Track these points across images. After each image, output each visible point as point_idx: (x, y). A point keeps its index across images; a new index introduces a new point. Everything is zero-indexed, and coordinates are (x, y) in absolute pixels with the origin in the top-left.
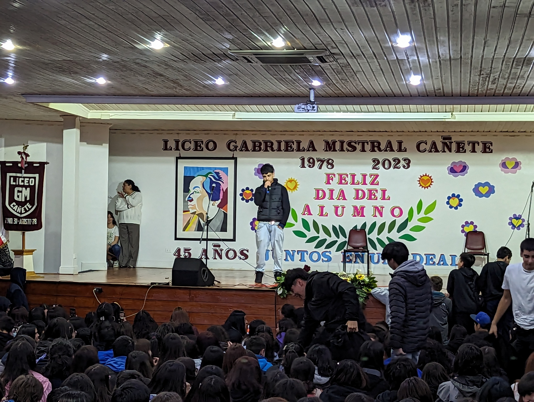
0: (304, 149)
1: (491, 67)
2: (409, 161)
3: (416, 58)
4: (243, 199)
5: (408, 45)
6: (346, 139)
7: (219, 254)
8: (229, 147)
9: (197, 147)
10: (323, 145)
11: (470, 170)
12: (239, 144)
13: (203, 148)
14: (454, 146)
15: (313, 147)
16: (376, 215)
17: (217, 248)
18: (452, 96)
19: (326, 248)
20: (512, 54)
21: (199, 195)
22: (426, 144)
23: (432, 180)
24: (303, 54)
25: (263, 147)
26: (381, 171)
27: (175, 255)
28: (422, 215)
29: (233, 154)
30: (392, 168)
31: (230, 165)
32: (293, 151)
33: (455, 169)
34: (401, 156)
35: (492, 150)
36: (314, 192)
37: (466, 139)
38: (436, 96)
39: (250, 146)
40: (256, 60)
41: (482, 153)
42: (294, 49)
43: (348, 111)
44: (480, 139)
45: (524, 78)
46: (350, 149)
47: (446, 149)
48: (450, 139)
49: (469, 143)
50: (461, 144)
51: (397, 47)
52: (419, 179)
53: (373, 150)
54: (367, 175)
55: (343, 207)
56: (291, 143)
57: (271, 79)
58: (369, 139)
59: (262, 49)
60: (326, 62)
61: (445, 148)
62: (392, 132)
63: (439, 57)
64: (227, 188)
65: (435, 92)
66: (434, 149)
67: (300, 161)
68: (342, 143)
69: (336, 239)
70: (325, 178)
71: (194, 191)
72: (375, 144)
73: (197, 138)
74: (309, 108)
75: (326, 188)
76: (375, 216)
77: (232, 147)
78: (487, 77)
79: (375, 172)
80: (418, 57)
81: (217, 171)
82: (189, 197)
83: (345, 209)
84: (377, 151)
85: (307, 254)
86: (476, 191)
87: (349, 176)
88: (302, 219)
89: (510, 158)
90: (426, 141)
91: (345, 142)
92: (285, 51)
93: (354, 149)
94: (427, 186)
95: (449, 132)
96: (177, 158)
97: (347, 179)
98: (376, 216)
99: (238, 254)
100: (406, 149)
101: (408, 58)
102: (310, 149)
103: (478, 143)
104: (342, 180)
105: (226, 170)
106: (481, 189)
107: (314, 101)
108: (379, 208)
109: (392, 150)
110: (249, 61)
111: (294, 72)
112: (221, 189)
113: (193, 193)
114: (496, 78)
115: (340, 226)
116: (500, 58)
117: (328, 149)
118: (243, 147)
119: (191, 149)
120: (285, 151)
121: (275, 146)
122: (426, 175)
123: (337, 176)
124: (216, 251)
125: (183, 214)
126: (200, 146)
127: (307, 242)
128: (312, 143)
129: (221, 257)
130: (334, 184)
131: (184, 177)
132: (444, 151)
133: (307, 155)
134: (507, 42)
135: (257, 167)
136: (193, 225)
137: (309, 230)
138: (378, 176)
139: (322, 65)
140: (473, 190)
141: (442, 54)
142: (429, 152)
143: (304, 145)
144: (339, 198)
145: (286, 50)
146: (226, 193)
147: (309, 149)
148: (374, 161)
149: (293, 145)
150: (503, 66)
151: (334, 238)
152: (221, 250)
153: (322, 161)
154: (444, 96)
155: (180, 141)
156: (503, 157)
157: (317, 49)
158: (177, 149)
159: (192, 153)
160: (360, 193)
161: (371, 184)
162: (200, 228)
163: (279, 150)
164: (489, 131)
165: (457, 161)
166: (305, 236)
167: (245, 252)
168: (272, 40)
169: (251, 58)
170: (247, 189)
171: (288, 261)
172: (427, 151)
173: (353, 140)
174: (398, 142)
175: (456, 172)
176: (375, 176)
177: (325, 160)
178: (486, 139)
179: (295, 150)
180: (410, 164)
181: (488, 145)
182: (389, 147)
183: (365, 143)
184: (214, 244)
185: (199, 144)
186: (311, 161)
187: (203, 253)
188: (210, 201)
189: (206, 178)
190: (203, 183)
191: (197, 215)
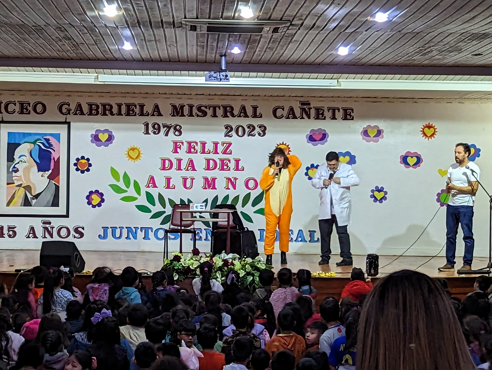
0: (148, 113)
2: (265, 128)
4: (77, 170)
6: (196, 103)
7: (49, 232)
8: (61, 111)
9: (23, 109)
10: (170, 109)
11: (330, 138)
12: (73, 107)
13: (30, 111)
14: (313, 113)
15: (159, 111)
16: (229, 188)
17: (47, 226)
21: (26, 164)
22: (283, 109)
23: (290, 150)
25: (100, 110)
26: (234, 138)
29: (66, 119)
30: (246, 135)
31: (62, 130)
32: (135, 115)
33: (314, 137)
34: (256, 122)
35: (353, 117)
36: (160, 162)
37: (325, 105)
39: (86, 109)
41: (343, 120)
44: (341, 105)
46: (200, 114)
47: (304, 116)
48: (309, 104)
49: (329, 109)
50: (320, 110)
53: (225, 116)
54: (219, 143)
55: (192, 179)
56: (133, 107)
58: (220, 103)
61: (304, 114)
62: (247, 96)
64: (59, 157)
66: (291, 115)
67: (143, 127)
68: (191, 107)
70: (171, 146)
71: (19, 160)
72: (228, 108)
73: (23, 99)
75: (173, 157)
76: (228, 189)
77: (64, 111)
79: (228, 139)
81: (47, 137)
82: (14, 167)
83: (194, 180)
84: (230, 117)
85: (152, 231)
87: (199, 144)
88: (146, 192)
89: (372, 126)
90: (283, 106)
91: (194, 106)
93: (205, 114)
95: (308, 96)
97: (196, 147)
98: (229, 189)
99: (72, 232)
100: (261, 115)
102: (155, 113)
103: (339, 110)
104: (190, 149)
105: (57, 137)
108: (233, 179)
109: (246, 116)
112: (52, 158)
113: (18, 163)
115: (189, 200)
117: (175, 114)
118: (77, 110)
119: (16, 112)
120: (126, 115)
121: (115, 110)
122: (283, 144)
123: (185, 144)
124: (46, 229)
125: (7, 187)
126: (26, 109)
127: (152, 217)
129: (51, 236)
130: (183, 154)
131: (8, 143)
132: (303, 118)
133: (151, 120)
135: (94, 134)
136: (19, 199)
137: (154, 205)
138: (231, 144)
142: (286, 118)
143: (149, 108)
144: (188, 168)
146: (57, 163)
148: (226, 128)
149: (136, 108)
152: (52, 228)
153: (169, 127)
155: (2, 103)
156: (365, 124)
159: (17, 117)
160: (212, 163)
161: (224, 153)
162: (27, 203)
163: (120, 114)
164: (351, 97)
165: (316, 129)
166: (150, 211)
167: (80, 229)
170: (83, 158)
171: (130, 239)
172: (284, 117)
173: (204, 104)
174: (253, 107)
175: (316, 141)
176: (228, 145)
177: (172, 126)
178: (346, 105)
179: (138, 114)
180: (266, 131)
181: (349, 111)
182: (242, 113)
183: (217, 108)
184: (43, 221)
185: (25, 106)
186: (156, 127)
187: (30, 232)
188: (38, 171)
189: (35, 146)
190: (31, 151)
191: (23, 187)
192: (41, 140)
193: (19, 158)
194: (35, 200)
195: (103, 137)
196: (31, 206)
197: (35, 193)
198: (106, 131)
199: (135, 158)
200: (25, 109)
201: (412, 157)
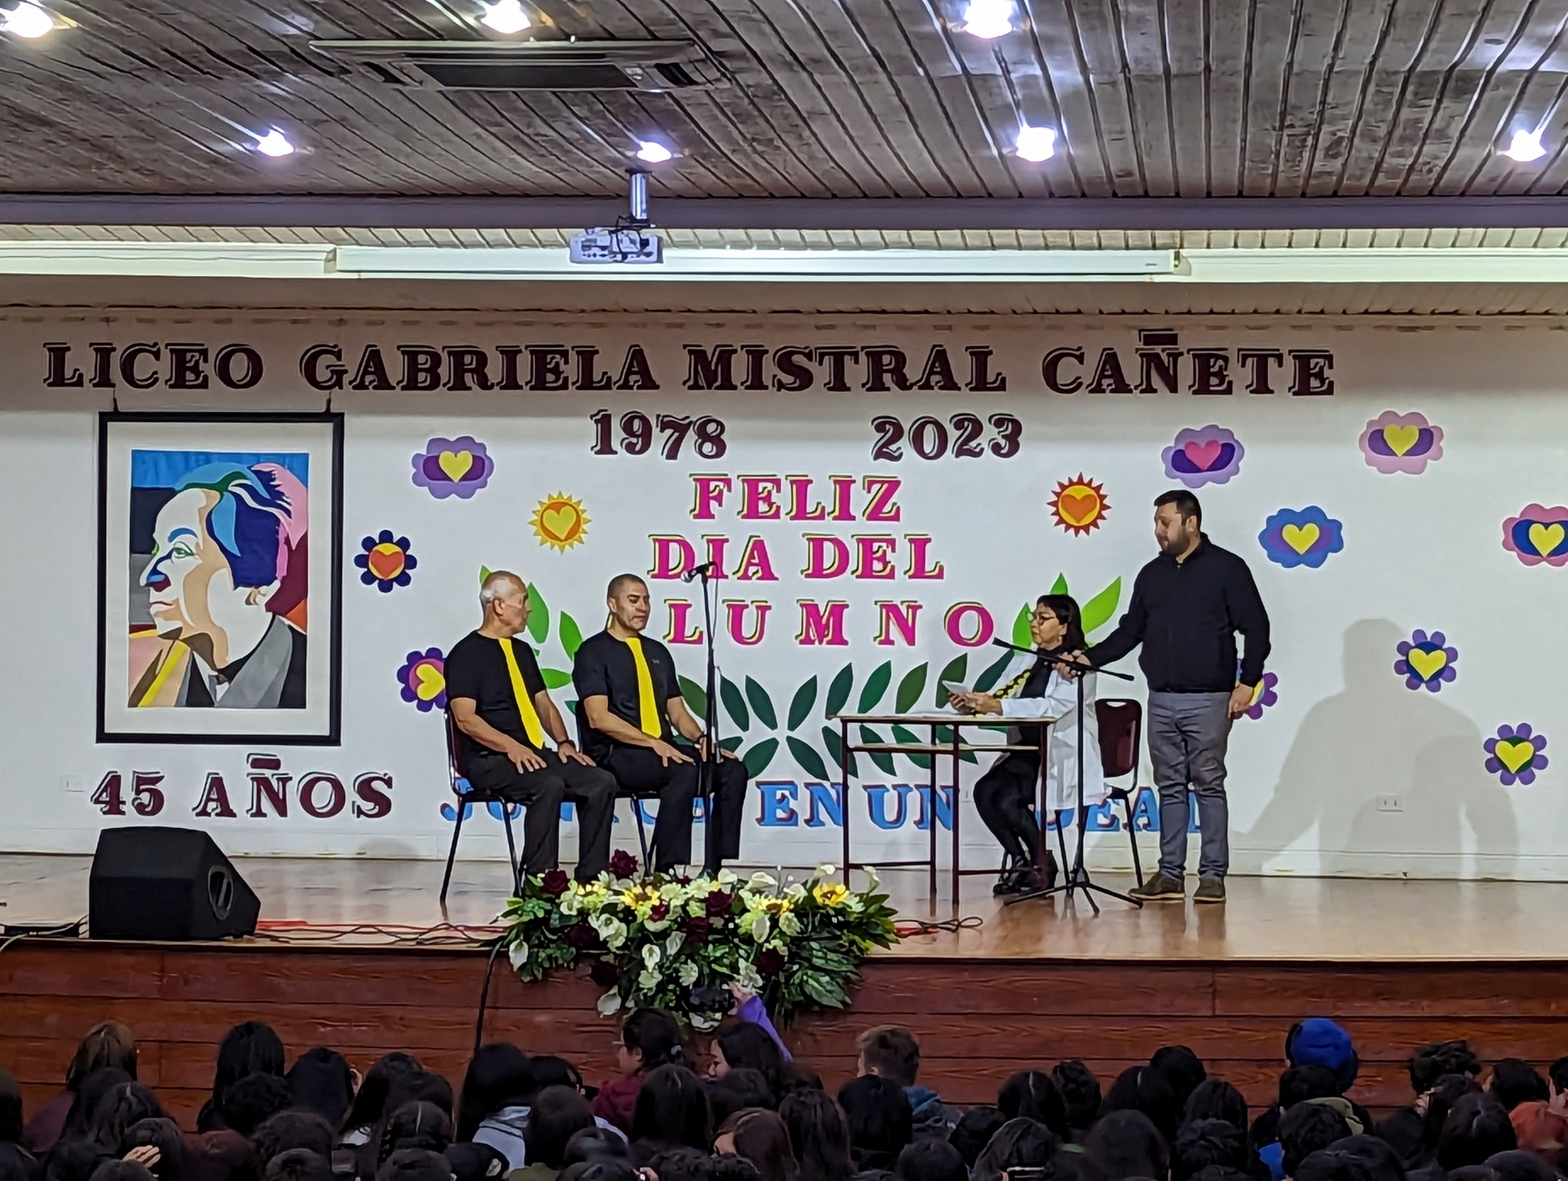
0: (609, 378)
1: (1323, 102)
2: (1017, 428)
3: (1039, 72)
4: (368, 578)
5: (1006, 28)
6: (774, 343)
7: (273, 795)
8: (311, 377)
9: (185, 371)
10: (684, 365)
11: (1248, 462)
12: (352, 362)
13: (206, 378)
14: (1186, 370)
15: (644, 372)
16: (891, 638)
17: (268, 773)
18: (1177, 195)
20: (1400, 57)
21: (193, 562)
22: (1081, 359)
23: (1105, 502)
24: (603, 56)
25: (445, 371)
26: (908, 465)
27: (97, 801)
29: (329, 402)
30: (949, 453)
31: (315, 443)
32: (564, 386)
33: (1192, 456)
34: (984, 406)
35: (1331, 384)
36: (650, 550)
37: (1231, 341)
38: (1115, 196)
39: (395, 368)
40: (420, 74)
41: (1295, 394)
42: (568, 39)
44: (1286, 341)
45: (1448, 137)
46: (787, 379)
47: (1156, 381)
48: (1173, 339)
49: (1245, 358)
50: (1212, 361)
51: (966, 35)
52: (1054, 498)
53: (876, 385)
54: (854, 481)
55: (763, 609)
56: (558, 357)
57: (479, 137)
58: (859, 340)
59: (441, 38)
60: (692, 82)
61: (1154, 374)
62: (949, 312)
63: (1125, 65)
64: (306, 533)
65: (1111, 182)
66: (1111, 381)
67: (592, 428)
68: (756, 355)
69: (737, 732)
70: (690, 495)
71: (171, 546)
72: (886, 359)
73: (184, 336)
74: (627, 246)
75: (696, 533)
76: (888, 641)
77: (322, 374)
78: (1308, 134)
79: (885, 469)
80: (1044, 68)
81: (265, 467)
82: (155, 572)
83: (768, 613)
84: (894, 388)
86: (1273, 542)
87: (786, 485)
89: (1402, 414)
90: (1080, 349)
91: (766, 352)
92: (533, 43)
93: (805, 379)
94: (1083, 523)
95: (1167, 313)
96: (105, 419)
97: (775, 497)
98: (892, 643)
99: (352, 796)
100: (1004, 380)
101: (1006, 72)
102: (632, 379)
103: (1279, 358)
104: (756, 501)
105: (298, 464)
106: (1290, 533)
107: (644, 217)
108: (903, 609)
109: (950, 384)
110: (391, 78)
111: (566, 113)
112: (281, 538)
113: (169, 556)
114: (1341, 138)
115: (751, 684)
116: (1358, 73)
117: (702, 382)
118: (366, 372)
119: (161, 382)
120: (532, 389)
121: (495, 370)
122: (1080, 481)
123: (737, 485)
124: (262, 783)
125: (131, 640)
126: (196, 370)
128: (637, 358)
129: (281, 808)
130: (728, 518)
131: (134, 490)
132: (1150, 389)
133: (619, 404)
134: (1381, 22)
135: (424, 452)
136: (171, 681)
138: (898, 483)
139: (677, 91)
140: (1263, 537)
141: (1137, 61)
142: (1091, 391)
143: (610, 363)
144: (746, 570)
145: (538, 39)
146: (300, 554)
147: (627, 380)
148: (880, 428)
150: (1369, 97)
151: (727, 728)
152: (285, 780)
153: (681, 429)
154: (1147, 195)
155: (114, 349)
156: (1374, 412)
157: (656, 38)
158: (104, 381)
159: (164, 398)
160: (829, 551)
161: (871, 517)
162: (197, 694)
163: (511, 383)
164: (1322, 312)
165: (1197, 428)
167: (377, 785)
168: (482, 8)
169: (401, 70)
170: (386, 536)
172: (1083, 388)
173: (800, 344)
174: (972, 354)
175: (1198, 470)
176: (885, 486)
177: (691, 422)
178: (1307, 342)
179: (573, 384)
180: (1019, 439)
181: (1317, 363)
182: (937, 373)
183: (847, 359)
184: (252, 757)
185: (190, 361)
186: (635, 428)
187: (209, 793)
188: (236, 586)
189: (222, 496)
190: (210, 514)
191: (184, 641)
192: (245, 477)
193: (171, 539)
194: (226, 685)
195: (456, 465)
196: (211, 704)
197: (225, 661)
198: (466, 442)
199: (562, 536)
200: (191, 369)
201: (1547, 526)
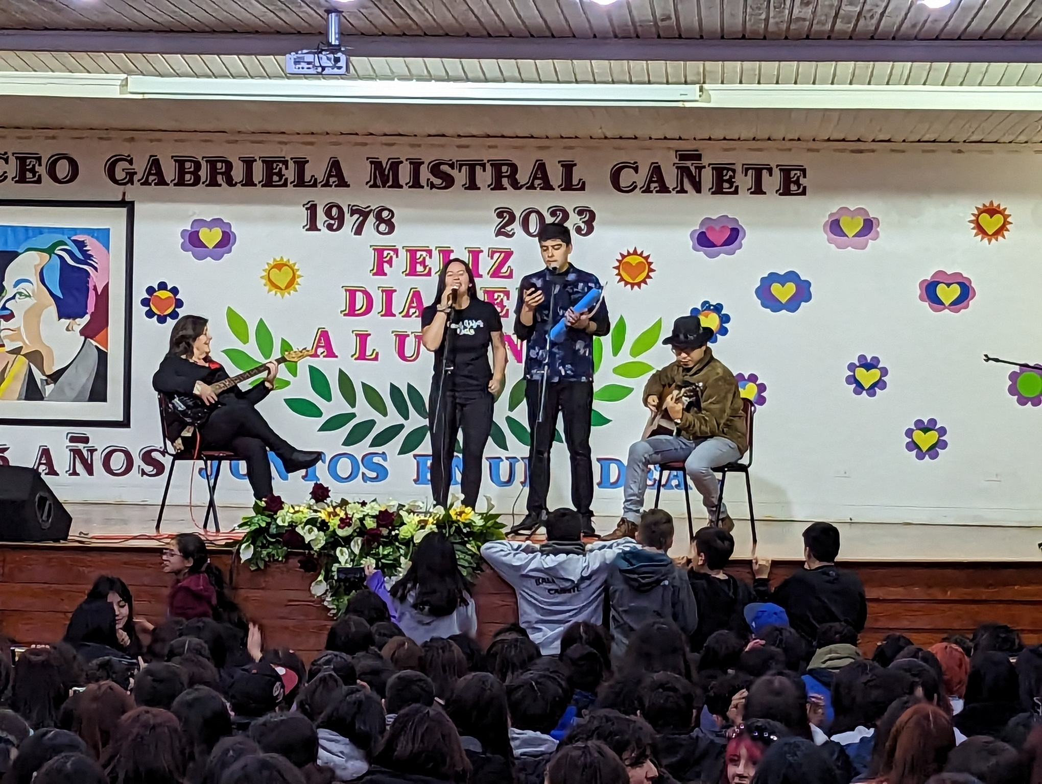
0: (316, 180)
2: (593, 216)
4: (150, 314)
6: (428, 156)
7: (84, 461)
8: (112, 176)
9: (25, 172)
10: (366, 171)
11: (748, 240)
12: (140, 166)
13: (40, 176)
14: (707, 177)
15: (340, 175)
17: (80, 446)
18: (702, 37)
19: (372, 445)
21: (30, 302)
22: (636, 170)
23: (652, 267)
25: (203, 173)
26: (519, 240)
28: (625, 357)
29: (124, 194)
31: (114, 220)
32: (285, 185)
33: (710, 236)
34: (570, 201)
35: (805, 188)
36: (343, 297)
37: (739, 158)
38: (659, 37)
39: (170, 171)
41: (780, 194)
43: (430, 78)
44: (775, 159)
46: (437, 181)
47: (687, 186)
48: (699, 157)
49: (747, 170)
50: (725, 172)
52: (617, 264)
53: (498, 186)
54: (482, 251)
56: (281, 165)
58: (486, 155)
61: (686, 181)
62: (547, 137)
64: (107, 284)
65: (656, 23)
66: (656, 185)
67: (304, 213)
68: (416, 165)
69: (401, 420)
70: (370, 258)
71: (15, 291)
72: (504, 169)
73: (25, 148)
74: (325, 62)
75: (374, 285)
77: (120, 175)
79: (503, 243)
81: (80, 238)
82: (4, 308)
84: (510, 188)
86: (765, 294)
87: (435, 254)
88: (311, 368)
89: (852, 209)
90: (635, 163)
91: (423, 163)
93: (449, 182)
94: (637, 281)
95: (695, 139)
97: (428, 261)
99: (138, 462)
100: (584, 183)
102: (332, 180)
103: (770, 171)
104: (415, 265)
105: (103, 236)
106: (776, 289)
107: (337, 43)
109: (547, 186)
112: (91, 286)
113: (14, 297)
115: (410, 387)
117: (379, 182)
118: (150, 174)
119: (9, 178)
120: (263, 186)
121: (238, 173)
122: (635, 253)
123: (403, 254)
124: (77, 453)
126: (33, 171)
127: (324, 428)
128: (335, 166)
129: (90, 470)
130: (396, 275)
132: (683, 191)
133: (323, 197)
135: (189, 228)
136: (14, 384)
137: (328, 397)
138: (512, 253)
140: (757, 291)
142: (643, 192)
143: (317, 169)
144: (409, 311)
146: (103, 297)
147: (328, 181)
148: (500, 215)
149: (287, 168)
151: (393, 417)
152: (92, 451)
153: (364, 214)
154: (680, 37)
156: (833, 206)
159: (11, 189)
161: (493, 276)
162: (32, 392)
163: (249, 182)
164: (799, 139)
165: (714, 217)
166: (319, 414)
167: (156, 455)
170: (163, 286)
172: (638, 189)
173: (446, 158)
174: (562, 166)
175: (714, 246)
176: (503, 255)
177: (371, 210)
178: (788, 160)
179: (291, 183)
180: (594, 224)
181: (795, 174)
182: (539, 179)
183: (478, 168)
184: (70, 435)
185: (29, 165)
186: (333, 214)
187: (40, 459)
188: (60, 318)
189: (50, 257)
190: (42, 270)
191: (24, 355)
192: (66, 244)
193: (15, 286)
194: (52, 385)
195: (210, 237)
196: (42, 399)
197: (51, 369)
198: (217, 222)
199: (283, 287)
200: (30, 171)
201: (948, 285)
